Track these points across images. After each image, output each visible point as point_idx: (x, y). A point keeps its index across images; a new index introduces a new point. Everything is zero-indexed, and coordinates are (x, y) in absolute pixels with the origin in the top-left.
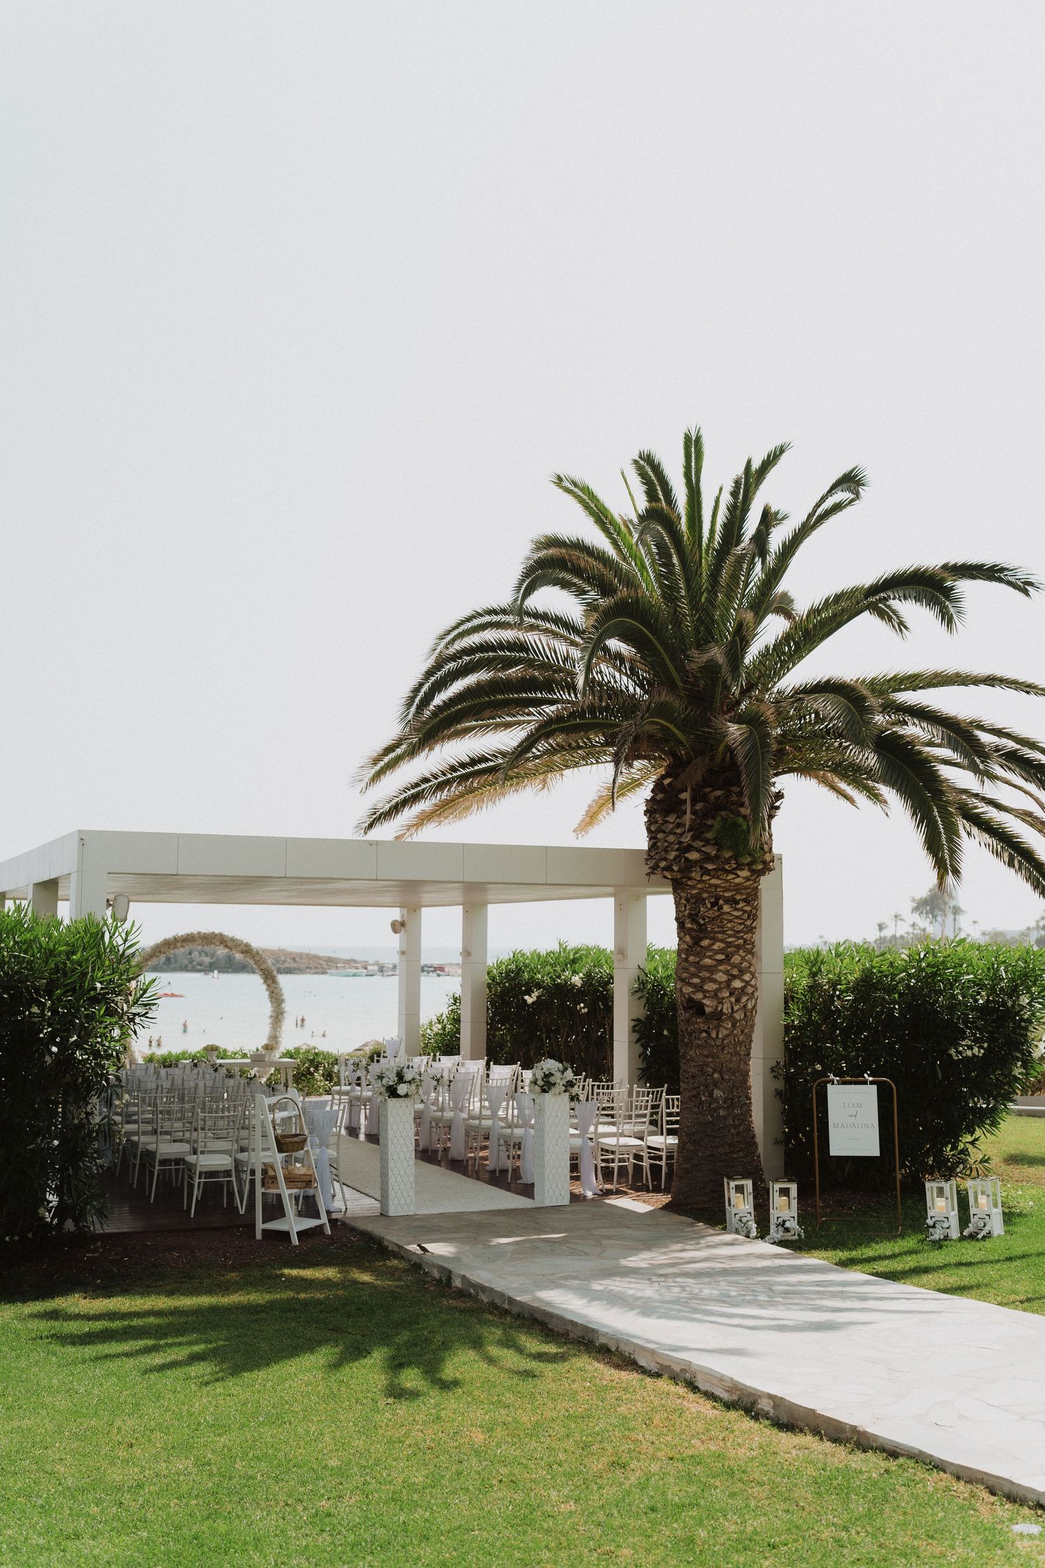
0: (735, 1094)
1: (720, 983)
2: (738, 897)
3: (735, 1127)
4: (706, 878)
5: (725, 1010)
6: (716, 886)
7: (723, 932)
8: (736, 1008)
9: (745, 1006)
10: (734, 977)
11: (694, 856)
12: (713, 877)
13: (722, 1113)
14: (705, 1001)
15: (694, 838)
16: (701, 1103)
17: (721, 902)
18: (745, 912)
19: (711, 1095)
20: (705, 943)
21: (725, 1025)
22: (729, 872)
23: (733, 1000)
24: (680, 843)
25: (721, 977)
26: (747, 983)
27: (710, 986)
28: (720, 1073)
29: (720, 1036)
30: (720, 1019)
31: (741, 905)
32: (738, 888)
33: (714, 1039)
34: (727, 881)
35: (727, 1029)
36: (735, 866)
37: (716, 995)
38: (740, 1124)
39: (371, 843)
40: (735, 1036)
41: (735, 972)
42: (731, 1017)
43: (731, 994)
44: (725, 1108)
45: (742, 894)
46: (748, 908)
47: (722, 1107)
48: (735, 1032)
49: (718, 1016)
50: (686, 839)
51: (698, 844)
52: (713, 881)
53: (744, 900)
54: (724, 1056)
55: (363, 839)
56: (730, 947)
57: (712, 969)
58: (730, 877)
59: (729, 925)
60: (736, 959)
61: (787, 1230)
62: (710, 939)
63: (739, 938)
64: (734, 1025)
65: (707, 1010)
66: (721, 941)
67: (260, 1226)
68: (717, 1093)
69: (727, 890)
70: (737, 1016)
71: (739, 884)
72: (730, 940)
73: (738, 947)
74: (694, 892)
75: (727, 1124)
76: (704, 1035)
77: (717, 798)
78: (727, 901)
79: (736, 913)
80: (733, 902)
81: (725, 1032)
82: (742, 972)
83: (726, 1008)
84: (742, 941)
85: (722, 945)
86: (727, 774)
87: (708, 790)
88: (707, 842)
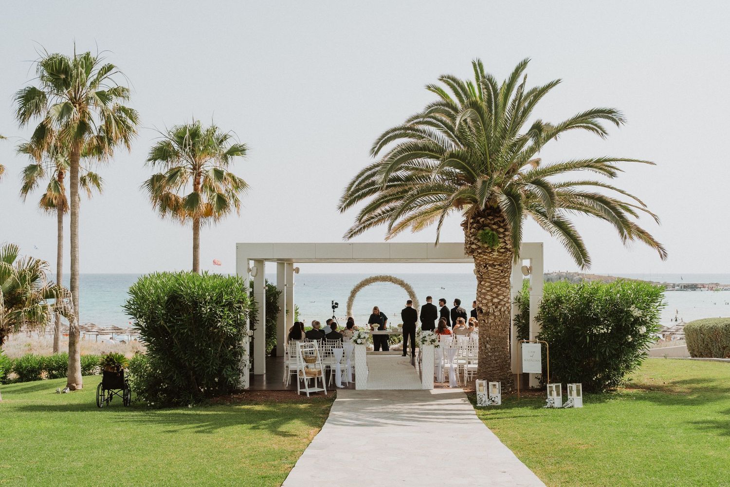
0: (496, 346)
1: (488, 300)
2: (496, 263)
3: (496, 360)
4: (481, 255)
5: (490, 312)
6: (486, 259)
7: (489, 279)
8: (495, 311)
9: (500, 310)
10: (494, 297)
11: (474, 246)
12: (484, 255)
13: (490, 354)
14: (483, 308)
15: (475, 239)
16: (482, 350)
17: (487, 266)
18: (499, 270)
19: (486, 347)
20: (483, 283)
22: (490, 253)
23: (494, 307)
24: (471, 241)
25: (489, 297)
26: (501, 300)
27: (485, 301)
28: (489, 338)
30: (488, 315)
31: (497, 267)
32: (495, 260)
33: (486, 323)
34: (490, 257)
36: (491, 251)
37: (487, 305)
38: (498, 359)
39: (350, 244)
40: (495, 322)
41: (495, 295)
42: (493, 314)
43: (493, 304)
45: (497, 262)
46: (501, 268)
47: (490, 352)
48: (496, 320)
49: (487, 314)
50: (472, 239)
51: (476, 241)
52: (484, 257)
53: (499, 265)
54: (491, 331)
55: (347, 242)
56: (492, 285)
57: (485, 294)
58: (491, 255)
59: (492, 275)
60: (495, 290)
61: (493, 401)
62: (485, 281)
63: (497, 281)
64: (495, 318)
65: (484, 311)
66: (488, 282)
67: (299, 390)
68: (488, 346)
69: (491, 261)
70: (496, 314)
71: (495, 258)
72: (493, 282)
73: (497, 285)
74: (478, 261)
75: (491, 359)
76: (483, 321)
77: (483, 222)
78: (490, 266)
79: (495, 270)
80: (493, 265)
81: (490, 321)
82: (498, 295)
83: (491, 311)
84: (499, 282)
85: (489, 284)
86: (487, 211)
87: (479, 218)
88: (479, 240)
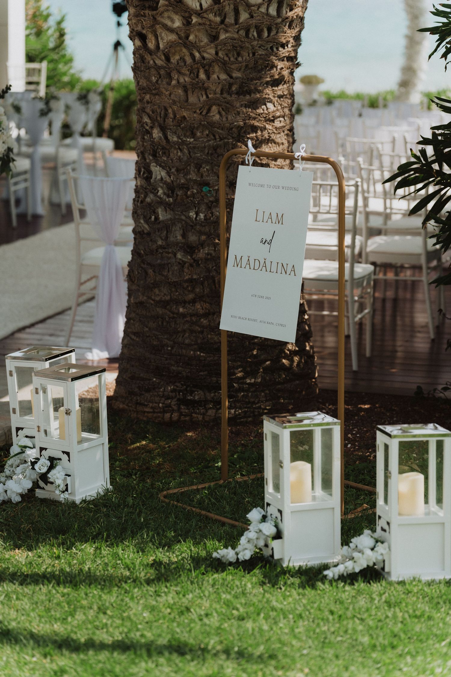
0: (193, 176)
3: (190, 249)
13: (162, 215)
21: (169, 23)
28: (163, 129)
29: (161, 46)
33: (150, 52)
35: (171, 30)
38: (202, 245)
44: (167, 206)
47: (161, 202)
48: (191, 38)
64: (188, 23)
75: (172, 239)
81: (167, 38)
